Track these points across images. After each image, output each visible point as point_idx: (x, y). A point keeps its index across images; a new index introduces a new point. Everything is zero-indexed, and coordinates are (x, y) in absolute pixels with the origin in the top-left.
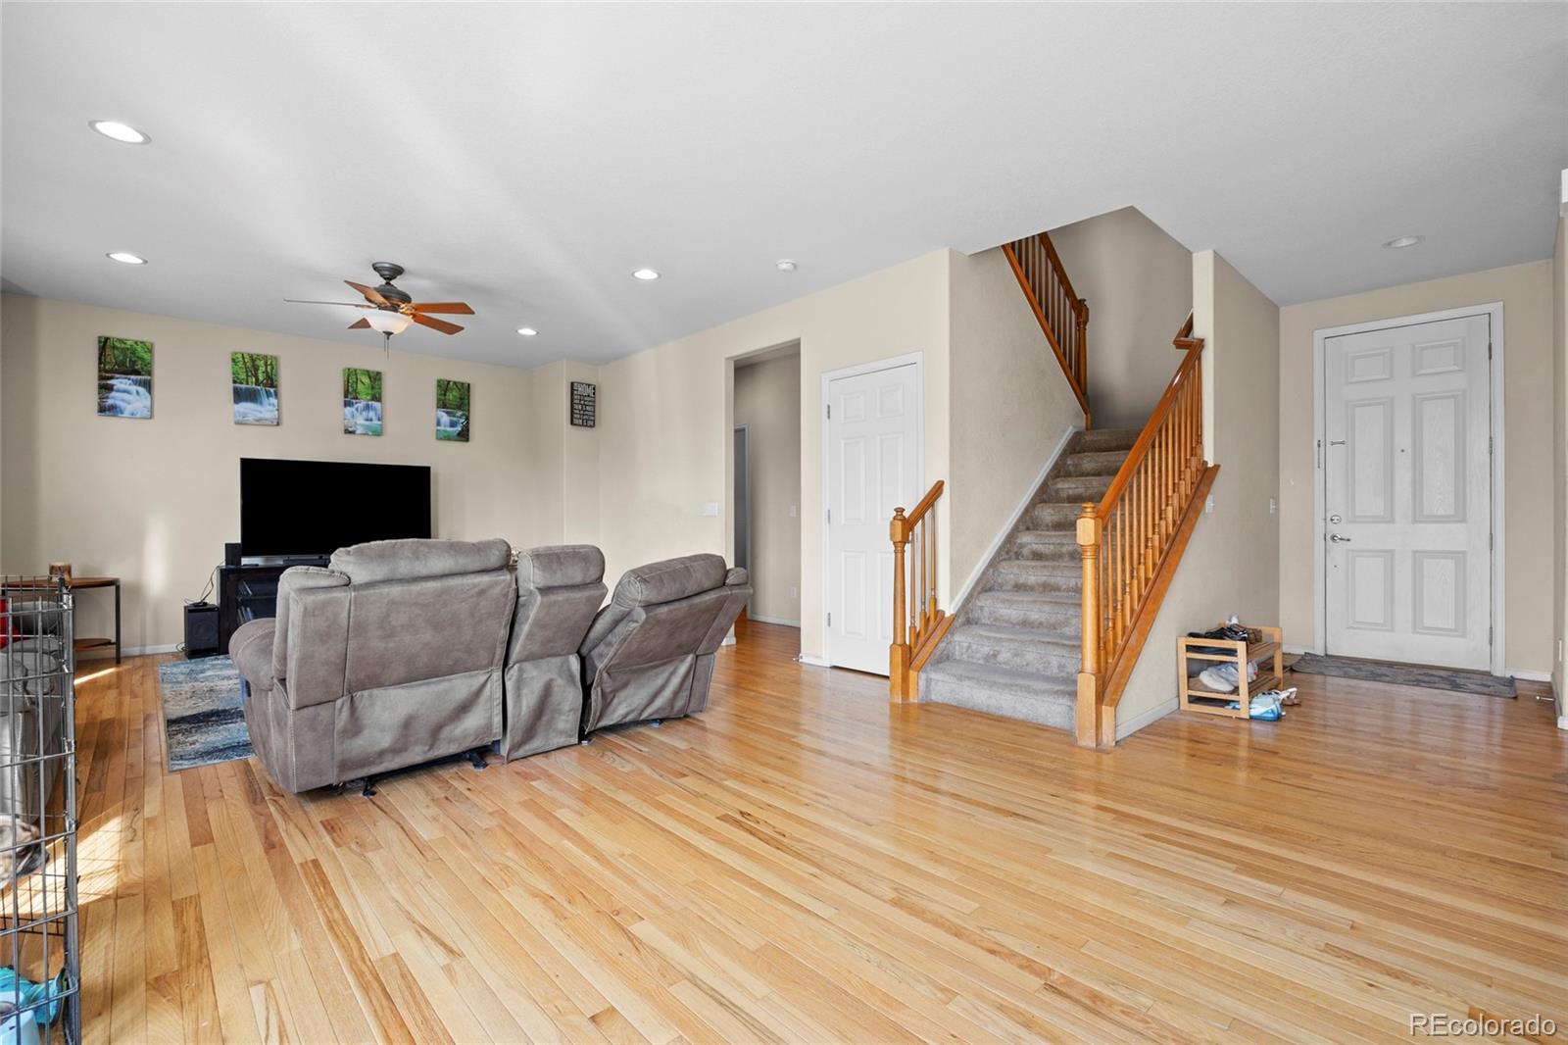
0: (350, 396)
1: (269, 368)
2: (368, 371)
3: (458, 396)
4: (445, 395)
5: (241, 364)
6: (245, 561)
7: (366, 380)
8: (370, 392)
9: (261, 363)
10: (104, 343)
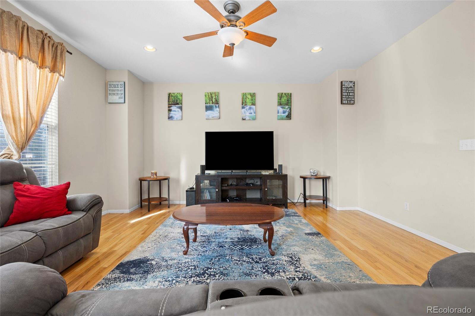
0: (244, 104)
1: (216, 97)
2: (250, 93)
3: (287, 99)
4: (281, 99)
5: (207, 97)
6: (207, 172)
7: (249, 97)
8: (251, 102)
9: (213, 95)
10: (169, 95)
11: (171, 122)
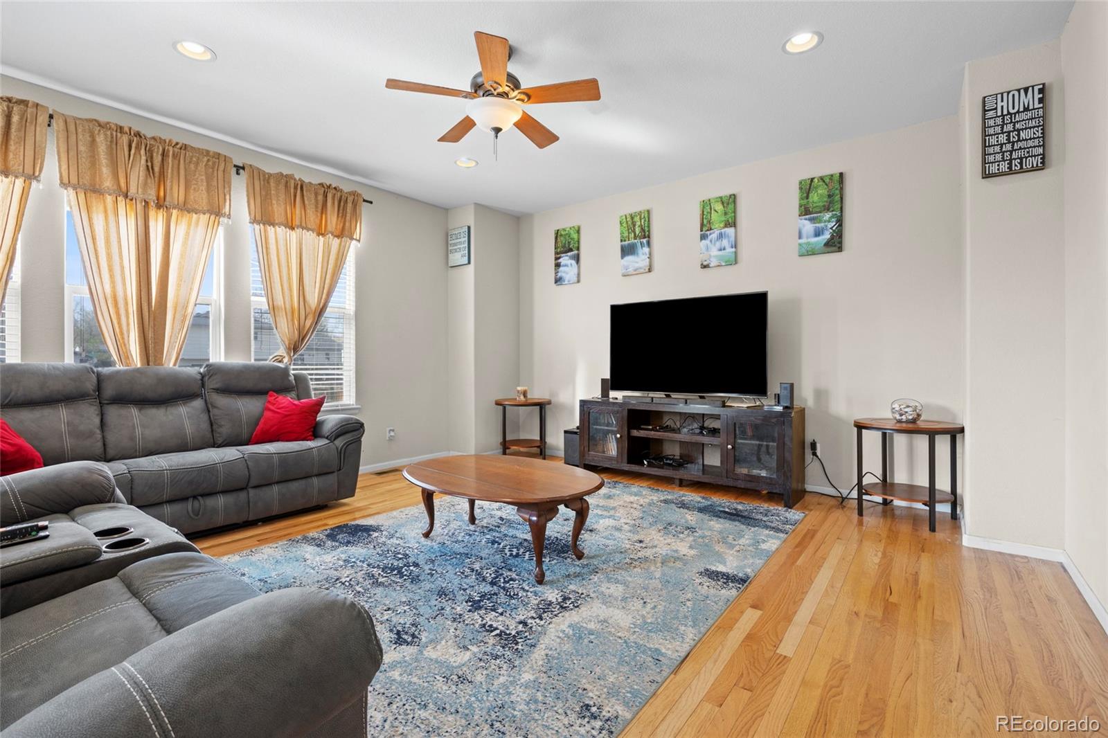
0: (705, 227)
1: (643, 221)
2: (721, 198)
3: (826, 193)
4: (807, 197)
5: (625, 225)
6: (611, 394)
7: (719, 207)
8: (724, 218)
9: (637, 219)
10: (557, 233)
11: (559, 289)
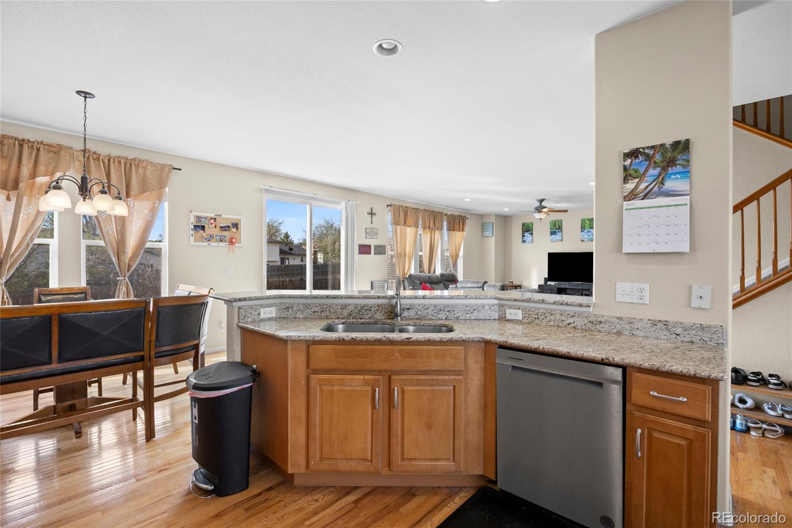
0: (583, 228)
1: (559, 223)
2: (588, 219)
5: (552, 224)
6: (549, 283)
7: (588, 222)
8: (590, 226)
9: (557, 223)
10: (523, 224)
11: (524, 244)
